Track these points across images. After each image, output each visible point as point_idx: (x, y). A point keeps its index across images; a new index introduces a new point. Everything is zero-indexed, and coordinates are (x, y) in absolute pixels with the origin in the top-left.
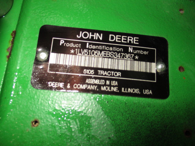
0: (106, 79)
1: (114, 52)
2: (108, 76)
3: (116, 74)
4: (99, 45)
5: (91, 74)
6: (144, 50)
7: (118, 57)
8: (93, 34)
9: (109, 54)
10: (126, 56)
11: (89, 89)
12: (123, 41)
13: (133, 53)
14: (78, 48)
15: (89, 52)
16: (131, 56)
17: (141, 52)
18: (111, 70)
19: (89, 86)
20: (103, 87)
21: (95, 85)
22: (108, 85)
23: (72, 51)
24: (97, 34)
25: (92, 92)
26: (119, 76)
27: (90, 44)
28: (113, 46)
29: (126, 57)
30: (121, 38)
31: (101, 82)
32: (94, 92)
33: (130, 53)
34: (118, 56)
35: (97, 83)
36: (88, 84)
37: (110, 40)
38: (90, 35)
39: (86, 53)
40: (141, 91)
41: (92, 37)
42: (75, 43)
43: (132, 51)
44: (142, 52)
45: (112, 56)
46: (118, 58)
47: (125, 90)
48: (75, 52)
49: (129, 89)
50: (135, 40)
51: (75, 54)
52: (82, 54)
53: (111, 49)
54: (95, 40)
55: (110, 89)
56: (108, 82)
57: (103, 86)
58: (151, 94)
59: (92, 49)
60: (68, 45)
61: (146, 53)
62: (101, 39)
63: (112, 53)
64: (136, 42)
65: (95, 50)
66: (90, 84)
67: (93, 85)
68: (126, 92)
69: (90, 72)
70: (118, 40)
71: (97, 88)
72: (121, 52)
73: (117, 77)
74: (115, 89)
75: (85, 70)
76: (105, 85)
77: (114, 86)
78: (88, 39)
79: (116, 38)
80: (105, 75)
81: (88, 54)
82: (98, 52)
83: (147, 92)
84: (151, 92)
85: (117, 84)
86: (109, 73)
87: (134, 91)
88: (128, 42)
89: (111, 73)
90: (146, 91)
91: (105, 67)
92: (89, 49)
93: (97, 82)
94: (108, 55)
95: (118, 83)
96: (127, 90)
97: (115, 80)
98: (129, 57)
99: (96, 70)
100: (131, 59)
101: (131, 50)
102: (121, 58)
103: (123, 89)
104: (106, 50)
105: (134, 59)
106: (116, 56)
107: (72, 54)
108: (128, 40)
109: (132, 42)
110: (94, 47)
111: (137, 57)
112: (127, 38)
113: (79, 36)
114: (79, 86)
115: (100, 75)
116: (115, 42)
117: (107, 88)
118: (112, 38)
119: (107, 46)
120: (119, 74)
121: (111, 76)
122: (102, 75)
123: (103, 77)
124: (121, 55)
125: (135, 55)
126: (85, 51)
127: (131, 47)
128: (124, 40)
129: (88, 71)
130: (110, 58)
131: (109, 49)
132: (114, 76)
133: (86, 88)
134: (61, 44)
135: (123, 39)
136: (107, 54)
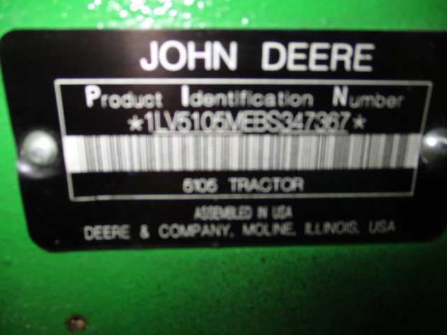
0: (255, 204)
1: (281, 109)
2: (261, 193)
3: (287, 185)
4: (224, 89)
5: (207, 193)
6: (386, 91)
7: (295, 129)
8: (200, 48)
9: (263, 121)
10: (323, 121)
11: (206, 235)
12: (313, 67)
13: (347, 108)
14: (154, 110)
15: (192, 121)
16: (341, 119)
17: (377, 101)
18: (272, 173)
19: (206, 227)
20: (248, 226)
21: (224, 222)
22: (263, 221)
23: (136, 123)
24: (218, 46)
25: (216, 244)
26: (298, 191)
27: (194, 89)
28: (275, 90)
29: (321, 126)
30: (307, 51)
31: (241, 213)
32: (222, 242)
33: (340, 108)
34: (294, 125)
35: (230, 218)
36: (201, 222)
37: (266, 66)
38: (189, 55)
39: (184, 125)
40: (363, 226)
41: (200, 62)
42: (139, 91)
43: (344, 102)
44: (380, 102)
45: (273, 126)
46: (295, 132)
47: (313, 229)
48: (145, 125)
49: (327, 226)
50: (359, 57)
51: (145, 131)
52: (169, 129)
53: (270, 100)
54: (212, 74)
55: (270, 229)
56: (262, 212)
57: (248, 223)
58: (391, 231)
59: (202, 109)
60: (116, 102)
61: (392, 102)
62: (232, 64)
63: (274, 117)
64: (362, 63)
65: (214, 109)
66: (209, 222)
67: (216, 223)
68: (317, 232)
69: (203, 186)
70: (297, 62)
71: (229, 231)
72: (304, 108)
73: (291, 192)
74: (285, 229)
75: (187, 182)
76: (255, 219)
77: (280, 222)
78: (184, 73)
79: (289, 56)
80: (254, 191)
81: (192, 128)
82: (224, 117)
83: (379, 226)
84: (392, 226)
85: (289, 212)
86: (266, 185)
87: (340, 228)
88: (334, 66)
89: (273, 184)
90: (379, 224)
91: (252, 165)
92: (191, 109)
93: (229, 213)
94: (261, 125)
95: (294, 211)
96: (321, 228)
97: (285, 202)
98: (332, 125)
99: (223, 177)
100: (339, 129)
101: (340, 96)
102: (304, 129)
103: (308, 226)
104: (253, 108)
105: (350, 129)
106: (286, 125)
107: (136, 132)
108: (335, 57)
109: (348, 66)
110: (209, 100)
111: (359, 122)
112: (328, 52)
113: (149, 61)
114: (175, 231)
115: (237, 192)
116: (284, 73)
117: (259, 229)
118: (274, 56)
119: (254, 89)
120: (296, 183)
121: (272, 192)
122: (244, 191)
123: (246, 197)
124: (305, 119)
125: (355, 113)
126: (181, 116)
127: (341, 87)
128: (319, 62)
129: (197, 183)
130: (267, 132)
131: (263, 100)
132: (280, 191)
133: (198, 235)
134: (90, 103)
135: (314, 56)
136: (256, 121)
